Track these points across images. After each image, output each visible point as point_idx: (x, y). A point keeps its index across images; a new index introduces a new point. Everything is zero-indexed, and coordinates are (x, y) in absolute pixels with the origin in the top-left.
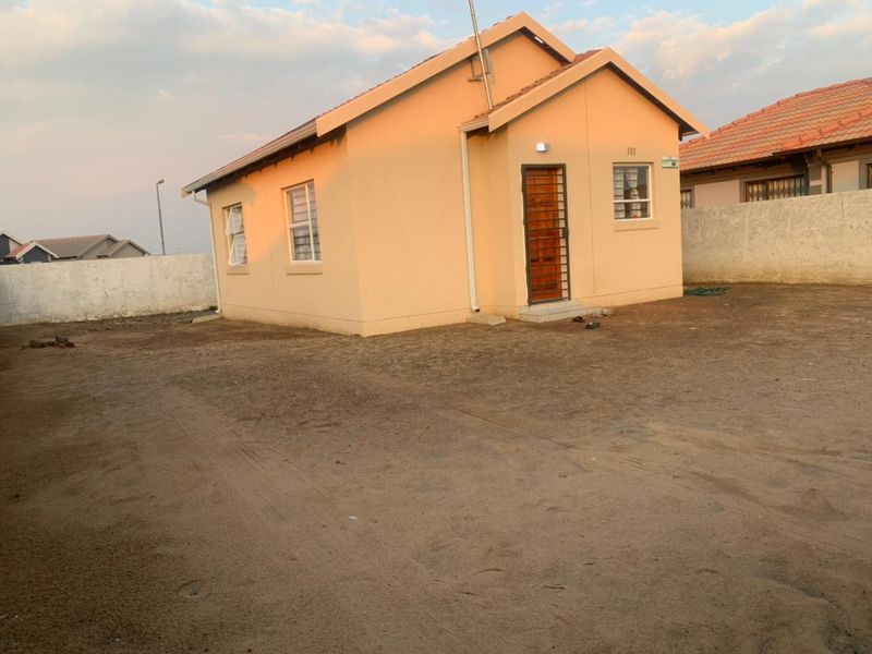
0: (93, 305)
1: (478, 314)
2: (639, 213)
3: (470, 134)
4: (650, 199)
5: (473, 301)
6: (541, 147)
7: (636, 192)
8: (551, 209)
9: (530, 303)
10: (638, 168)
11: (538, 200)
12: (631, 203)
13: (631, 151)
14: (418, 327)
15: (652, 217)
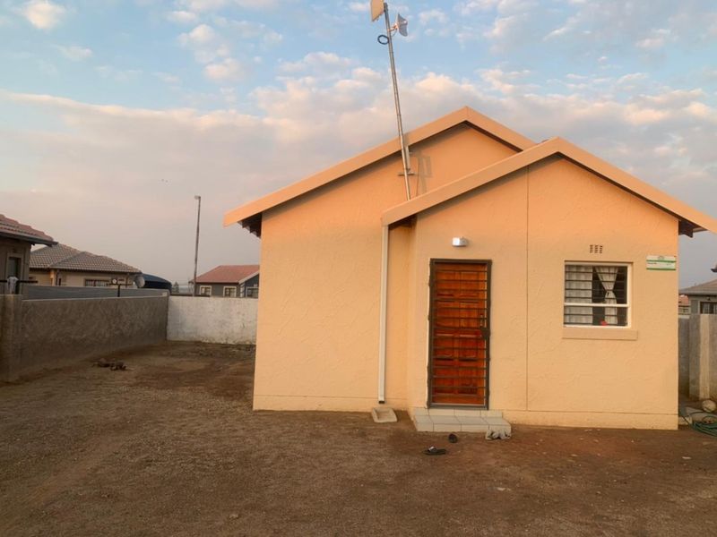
0: (233, 332)
1: (382, 405)
2: (613, 320)
3: (392, 227)
4: (628, 305)
5: (381, 391)
6: (457, 242)
7: (612, 295)
8: (476, 306)
9: (430, 406)
10: (615, 267)
11: (457, 296)
12: (604, 308)
13: (596, 249)
14: (314, 409)
15: (629, 326)
